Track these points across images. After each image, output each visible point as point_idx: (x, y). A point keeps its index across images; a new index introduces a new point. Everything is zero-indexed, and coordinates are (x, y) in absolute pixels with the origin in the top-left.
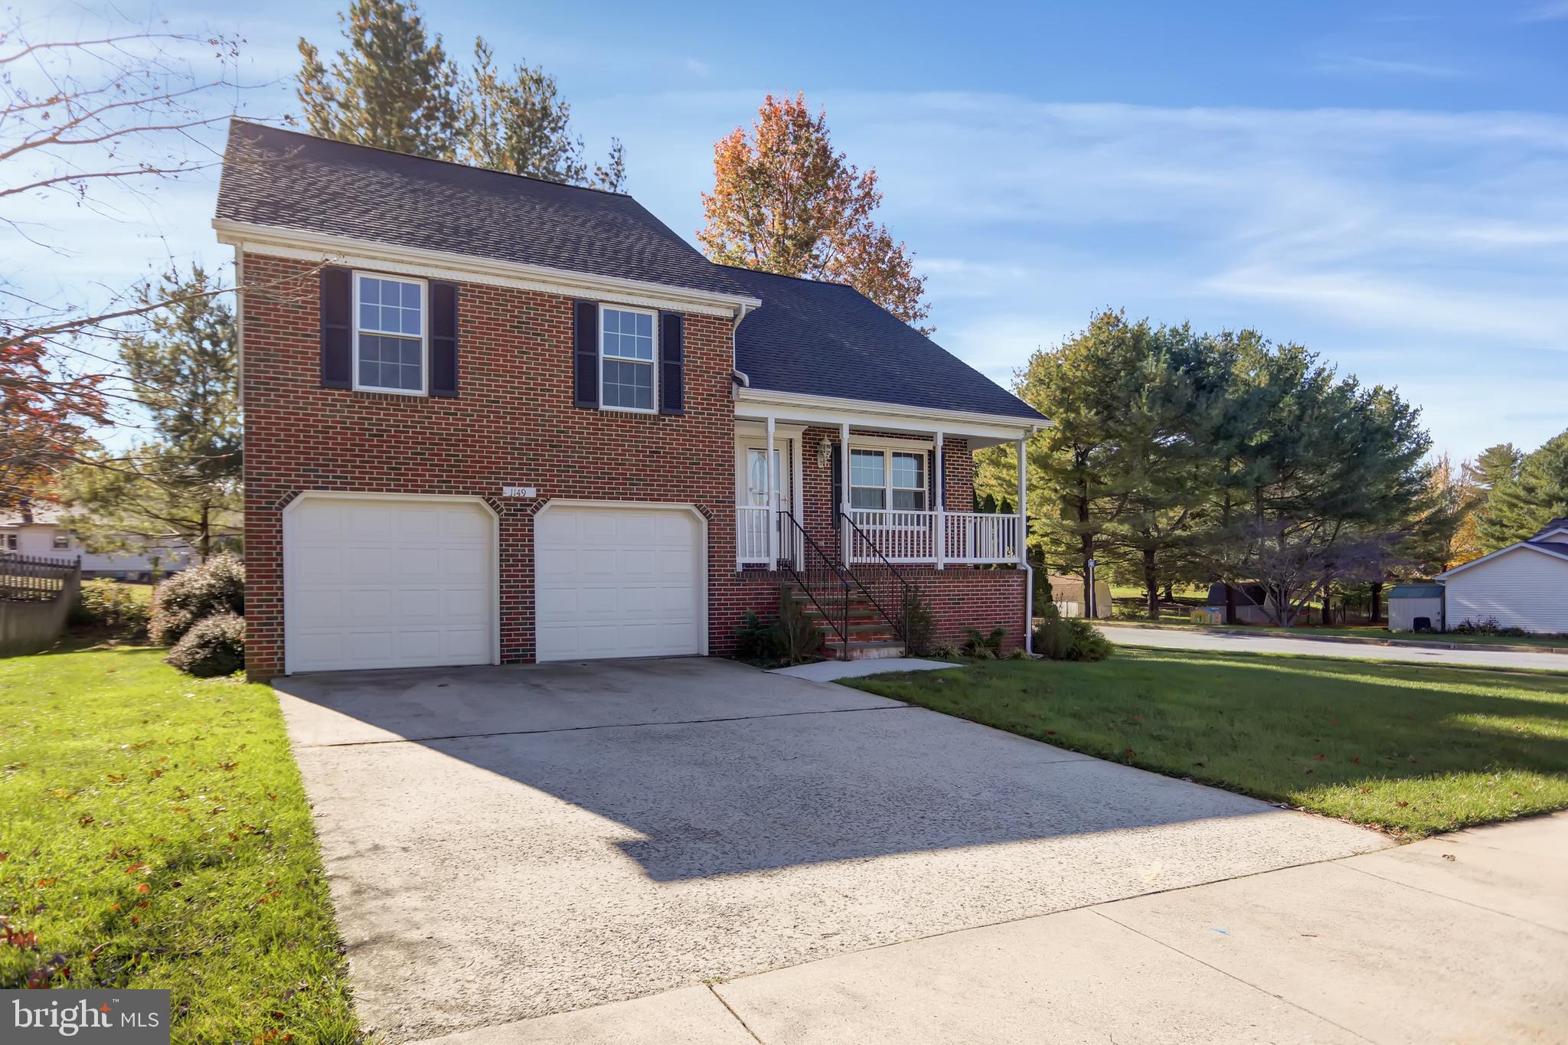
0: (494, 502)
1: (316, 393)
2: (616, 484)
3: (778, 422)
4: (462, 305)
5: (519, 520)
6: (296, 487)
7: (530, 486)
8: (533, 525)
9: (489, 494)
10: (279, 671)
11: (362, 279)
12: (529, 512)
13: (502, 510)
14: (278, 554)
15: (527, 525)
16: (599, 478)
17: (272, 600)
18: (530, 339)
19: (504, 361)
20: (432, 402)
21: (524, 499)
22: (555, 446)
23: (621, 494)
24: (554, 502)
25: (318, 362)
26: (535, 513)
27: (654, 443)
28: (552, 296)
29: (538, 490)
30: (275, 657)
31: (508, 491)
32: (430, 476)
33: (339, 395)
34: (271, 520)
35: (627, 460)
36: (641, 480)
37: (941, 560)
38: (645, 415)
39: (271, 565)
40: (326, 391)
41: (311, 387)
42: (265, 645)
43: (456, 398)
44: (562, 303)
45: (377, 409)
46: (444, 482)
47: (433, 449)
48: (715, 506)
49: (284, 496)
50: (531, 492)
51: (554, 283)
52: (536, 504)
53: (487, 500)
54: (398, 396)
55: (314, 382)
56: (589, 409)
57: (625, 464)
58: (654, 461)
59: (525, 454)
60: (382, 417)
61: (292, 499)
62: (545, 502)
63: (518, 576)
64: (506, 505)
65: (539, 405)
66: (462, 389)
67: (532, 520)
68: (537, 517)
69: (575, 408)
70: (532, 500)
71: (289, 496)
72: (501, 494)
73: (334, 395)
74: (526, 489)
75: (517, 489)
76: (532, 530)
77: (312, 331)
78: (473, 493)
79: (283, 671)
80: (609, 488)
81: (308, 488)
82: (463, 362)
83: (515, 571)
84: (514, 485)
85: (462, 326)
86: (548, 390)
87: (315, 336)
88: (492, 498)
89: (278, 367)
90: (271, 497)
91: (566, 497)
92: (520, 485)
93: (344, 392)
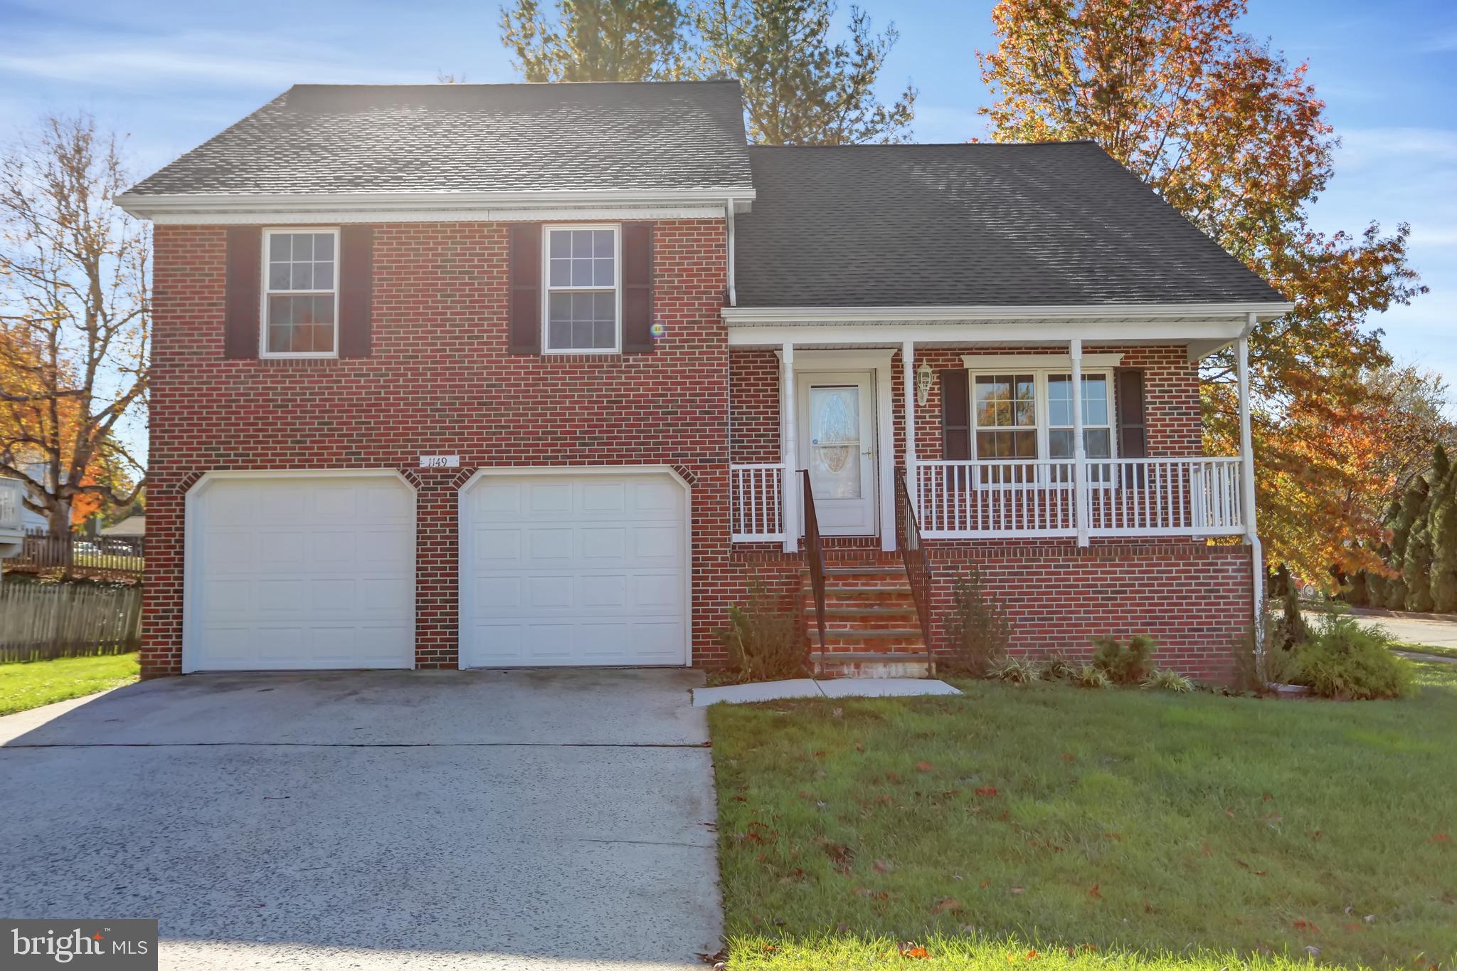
0: (410, 475)
1: (219, 365)
2: (562, 445)
3: (798, 348)
4: (378, 250)
5: (439, 495)
6: (197, 468)
7: (452, 453)
8: (456, 501)
9: (405, 465)
10: (173, 669)
11: (272, 236)
12: (451, 485)
13: (419, 484)
14: (177, 541)
15: (448, 501)
16: (540, 439)
17: (168, 591)
18: (456, 278)
19: (424, 308)
20: (342, 364)
21: (446, 470)
22: (484, 404)
23: (569, 457)
24: (484, 471)
25: (223, 331)
26: (459, 486)
27: (614, 390)
28: (483, 224)
29: (462, 458)
30: (170, 654)
31: (425, 461)
32: (338, 448)
33: (244, 365)
34: (171, 505)
35: (577, 414)
36: (595, 438)
37: (1084, 533)
38: (600, 356)
39: (169, 553)
40: (231, 362)
41: (215, 359)
42: (160, 640)
43: (369, 357)
44: (495, 231)
45: (282, 376)
46: (353, 454)
47: (342, 417)
48: (698, 467)
49: (185, 478)
50: (453, 461)
51: (483, 209)
52: (461, 475)
53: (403, 472)
54: (304, 361)
55: (219, 353)
56: (528, 355)
57: (574, 420)
58: (613, 414)
59: (448, 416)
60: (287, 385)
61: (194, 482)
62: (472, 473)
63: (436, 562)
64: (423, 477)
65: (466, 356)
66: (375, 345)
67: (456, 495)
68: (462, 492)
69: (510, 355)
70: (455, 470)
71: (190, 478)
72: (418, 465)
73: (238, 365)
74: (447, 457)
75: (437, 457)
76: (456, 507)
77: (218, 299)
78: (386, 466)
79: (180, 669)
80: (553, 451)
81: (209, 468)
82: (378, 315)
83: (433, 556)
84: (434, 453)
85: (376, 273)
86: (477, 337)
87: (221, 304)
88: (409, 468)
89: (183, 341)
90: (171, 480)
91: (497, 464)
92: (441, 453)
93: (248, 361)
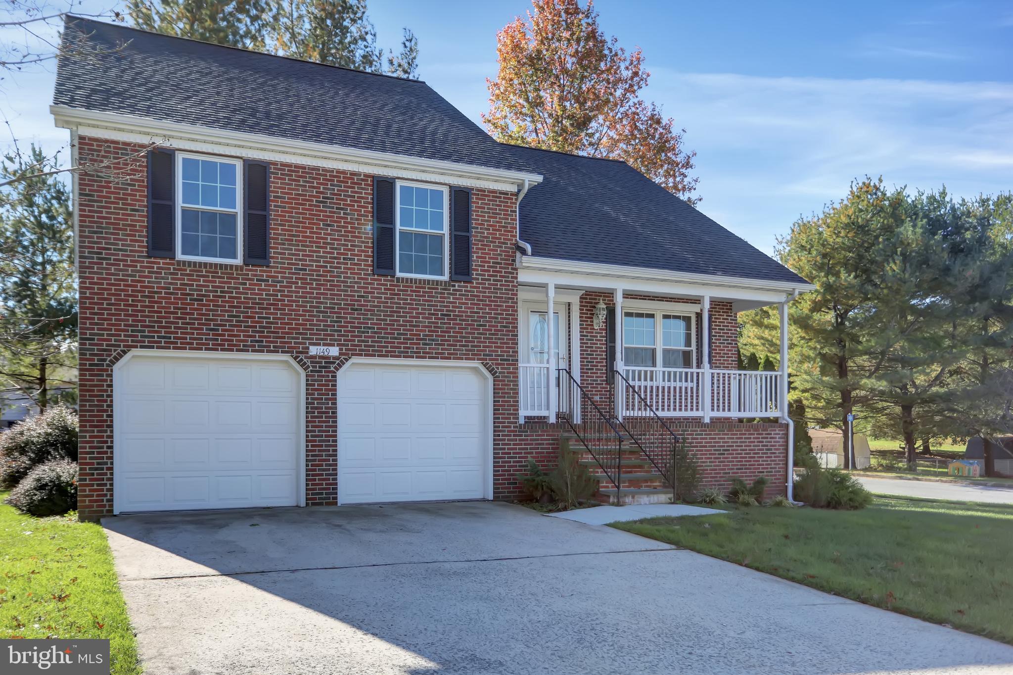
0: (301, 360)
1: (143, 262)
2: (411, 344)
3: (558, 287)
4: (273, 182)
5: (323, 376)
6: (125, 346)
7: (333, 345)
8: (336, 381)
9: (297, 352)
10: (108, 511)
11: (184, 160)
12: (332, 369)
13: (308, 367)
14: (108, 406)
15: (330, 381)
16: (395, 339)
18: (334, 213)
19: (311, 233)
20: (247, 270)
21: (328, 358)
22: (356, 310)
24: (355, 360)
25: (145, 234)
26: (338, 370)
27: (445, 307)
28: (353, 174)
29: (341, 349)
30: (105, 499)
31: (314, 350)
32: (244, 336)
33: (164, 263)
34: (102, 376)
35: (420, 322)
36: (433, 340)
37: (707, 415)
38: (437, 282)
39: (102, 416)
40: (152, 260)
41: (139, 257)
42: (95, 487)
43: (268, 266)
44: (362, 180)
45: (197, 276)
46: (257, 341)
47: (247, 312)
48: (499, 364)
49: (114, 354)
50: (334, 351)
51: (356, 162)
52: (339, 362)
53: (295, 358)
54: (216, 265)
55: (142, 252)
56: (387, 276)
57: (419, 326)
58: (445, 324)
59: (329, 317)
60: (202, 283)
61: (121, 356)
62: (347, 360)
63: (322, 427)
64: (312, 362)
65: (342, 272)
66: (272, 258)
67: (335, 377)
68: (340, 374)
69: (374, 275)
70: (335, 358)
71: (118, 354)
72: (307, 353)
73: (159, 263)
74: (330, 348)
75: (322, 348)
76: (335, 386)
77: (140, 206)
78: (282, 352)
79: (111, 511)
80: (404, 348)
81: (136, 347)
82: (274, 234)
83: (319, 422)
84: (319, 344)
85: (273, 202)
86: (350, 259)
87: (143, 211)
88: (300, 356)
89: (109, 239)
90: (102, 355)
91: (366, 355)
92: (324, 345)
93: (168, 261)
